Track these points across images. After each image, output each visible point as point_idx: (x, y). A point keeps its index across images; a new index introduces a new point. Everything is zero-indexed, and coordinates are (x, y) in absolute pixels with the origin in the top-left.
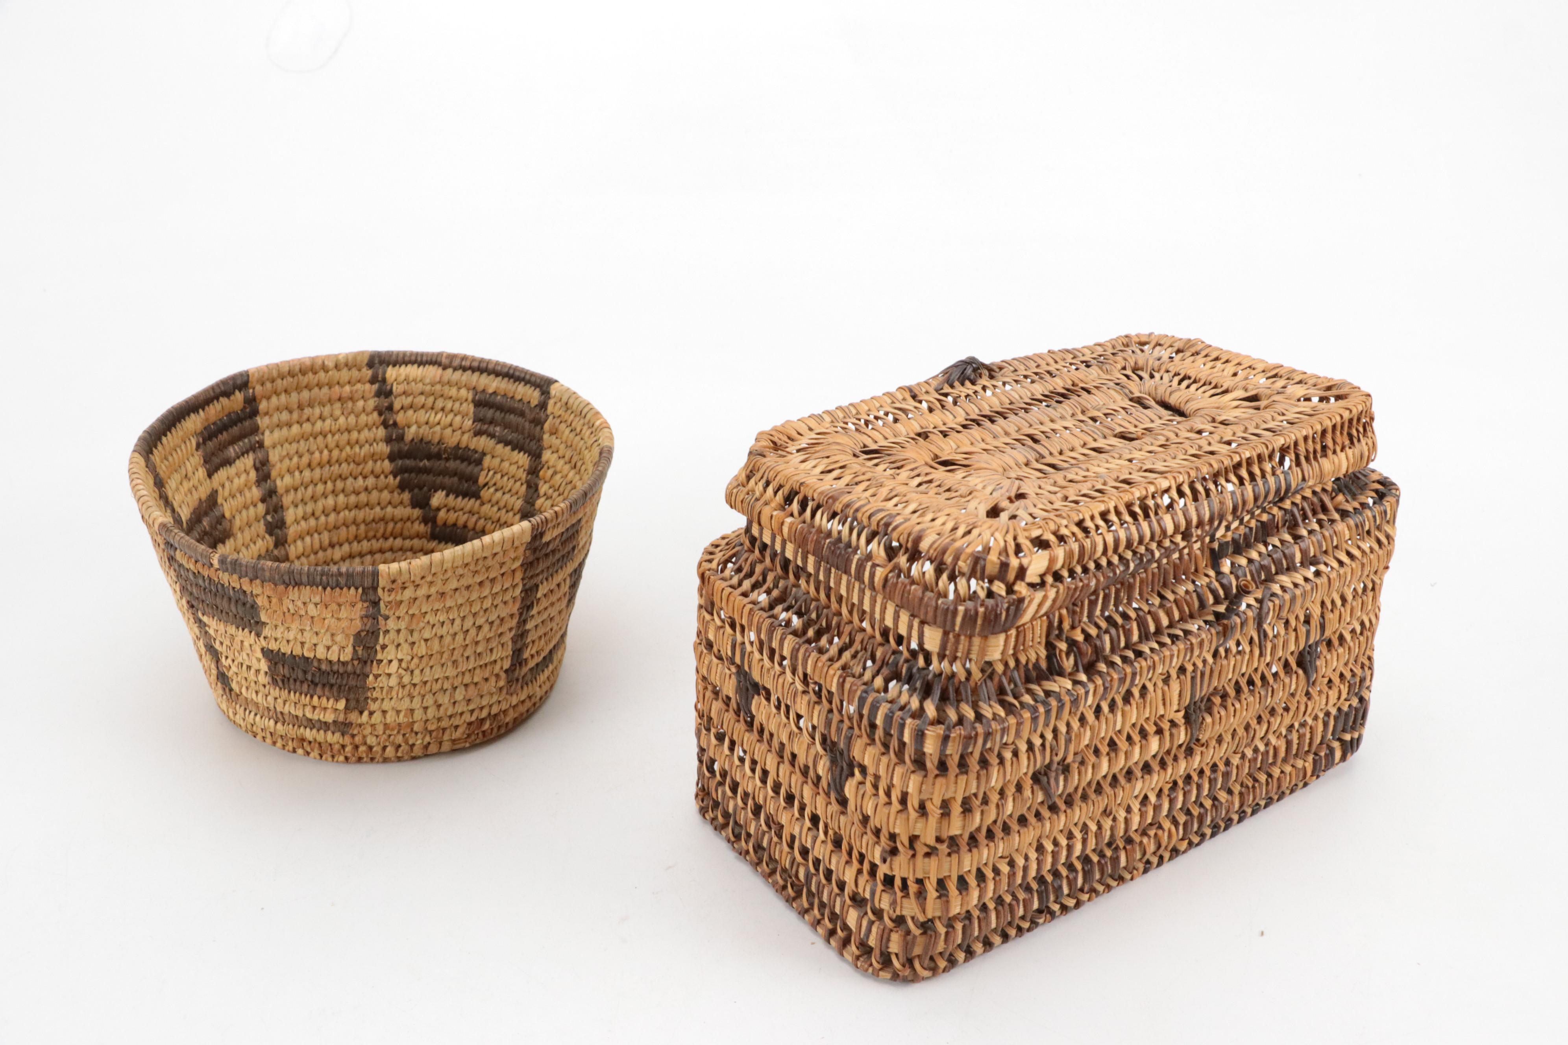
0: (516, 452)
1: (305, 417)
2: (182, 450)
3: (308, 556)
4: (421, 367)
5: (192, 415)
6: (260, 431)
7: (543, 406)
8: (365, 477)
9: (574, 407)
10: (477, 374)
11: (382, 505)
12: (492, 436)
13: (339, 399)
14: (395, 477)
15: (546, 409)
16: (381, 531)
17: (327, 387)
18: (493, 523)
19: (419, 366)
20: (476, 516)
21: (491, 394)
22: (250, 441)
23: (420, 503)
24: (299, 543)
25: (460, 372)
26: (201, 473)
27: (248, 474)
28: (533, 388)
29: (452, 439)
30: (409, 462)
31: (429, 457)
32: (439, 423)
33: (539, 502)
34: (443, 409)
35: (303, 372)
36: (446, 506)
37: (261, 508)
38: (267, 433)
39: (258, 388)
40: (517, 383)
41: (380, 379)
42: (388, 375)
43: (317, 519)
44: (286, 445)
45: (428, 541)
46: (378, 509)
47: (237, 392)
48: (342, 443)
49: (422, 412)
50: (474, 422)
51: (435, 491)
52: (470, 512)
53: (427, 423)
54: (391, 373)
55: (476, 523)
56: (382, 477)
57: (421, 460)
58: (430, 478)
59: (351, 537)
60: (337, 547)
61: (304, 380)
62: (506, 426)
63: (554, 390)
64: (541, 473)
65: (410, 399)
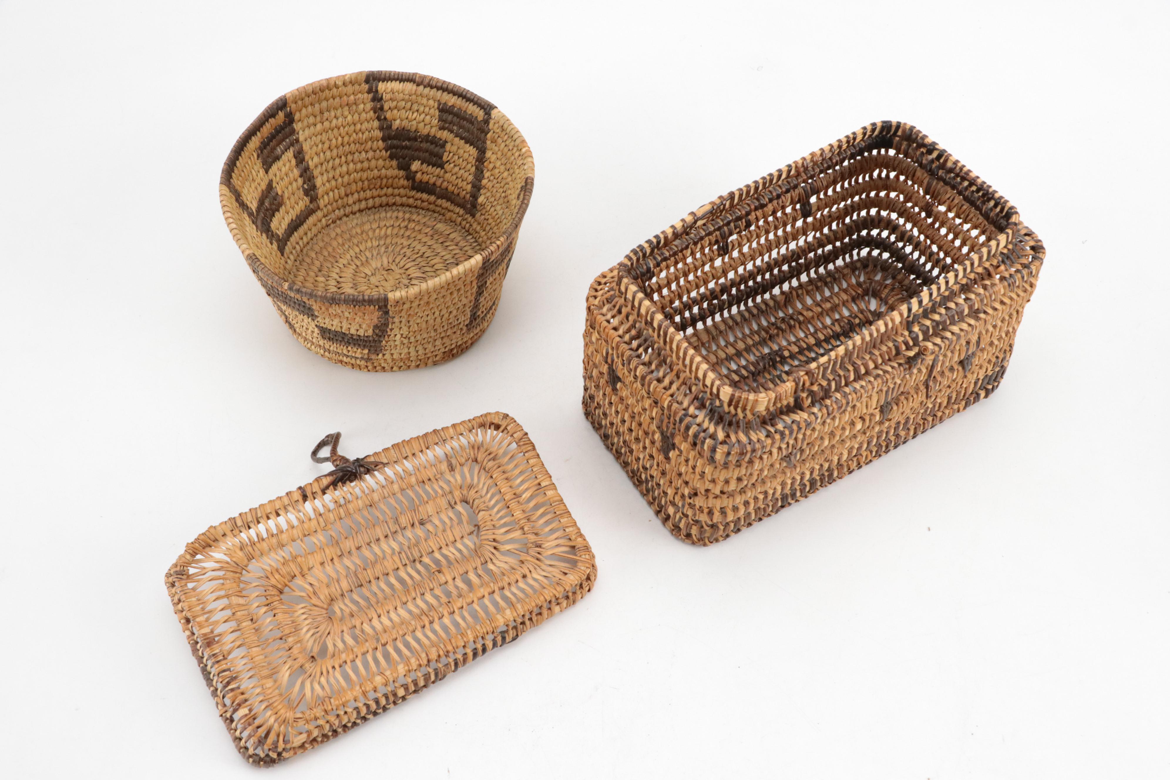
0: (468, 145)
1: (325, 118)
2: (249, 165)
3: (332, 204)
4: (402, 83)
5: (253, 138)
6: (296, 132)
7: (487, 122)
8: (367, 152)
9: (508, 131)
10: (440, 92)
11: (379, 168)
12: (452, 131)
13: (347, 105)
14: (386, 151)
15: (488, 125)
16: (379, 184)
17: (338, 98)
18: (453, 185)
19: (400, 82)
20: (442, 179)
21: (450, 107)
22: (290, 140)
23: (405, 167)
24: (326, 197)
25: (429, 89)
26: (262, 172)
27: (290, 162)
28: (479, 108)
29: (424, 131)
30: (395, 142)
31: (409, 139)
32: (415, 119)
33: (484, 182)
34: (417, 111)
35: (322, 90)
36: (421, 170)
37: (300, 181)
38: (301, 132)
39: (293, 106)
40: (468, 103)
41: (374, 90)
42: (379, 88)
43: (336, 180)
44: (314, 138)
45: (410, 191)
46: (376, 171)
47: (280, 112)
48: (350, 132)
49: (404, 111)
50: (439, 121)
51: (414, 160)
52: (438, 176)
53: (407, 118)
54: (382, 87)
55: (442, 184)
56: (378, 151)
57: (404, 141)
58: (410, 152)
59: (359, 189)
60: (350, 196)
61: (323, 95)
62: (461, 127)
63: (494, 113)
64: (485, 164)
65: (395, 103)
